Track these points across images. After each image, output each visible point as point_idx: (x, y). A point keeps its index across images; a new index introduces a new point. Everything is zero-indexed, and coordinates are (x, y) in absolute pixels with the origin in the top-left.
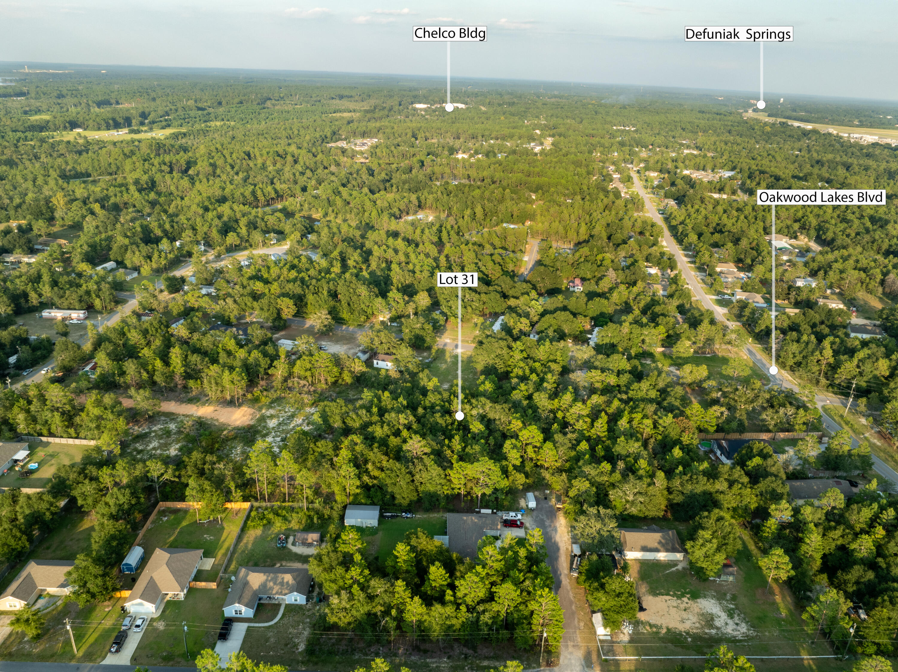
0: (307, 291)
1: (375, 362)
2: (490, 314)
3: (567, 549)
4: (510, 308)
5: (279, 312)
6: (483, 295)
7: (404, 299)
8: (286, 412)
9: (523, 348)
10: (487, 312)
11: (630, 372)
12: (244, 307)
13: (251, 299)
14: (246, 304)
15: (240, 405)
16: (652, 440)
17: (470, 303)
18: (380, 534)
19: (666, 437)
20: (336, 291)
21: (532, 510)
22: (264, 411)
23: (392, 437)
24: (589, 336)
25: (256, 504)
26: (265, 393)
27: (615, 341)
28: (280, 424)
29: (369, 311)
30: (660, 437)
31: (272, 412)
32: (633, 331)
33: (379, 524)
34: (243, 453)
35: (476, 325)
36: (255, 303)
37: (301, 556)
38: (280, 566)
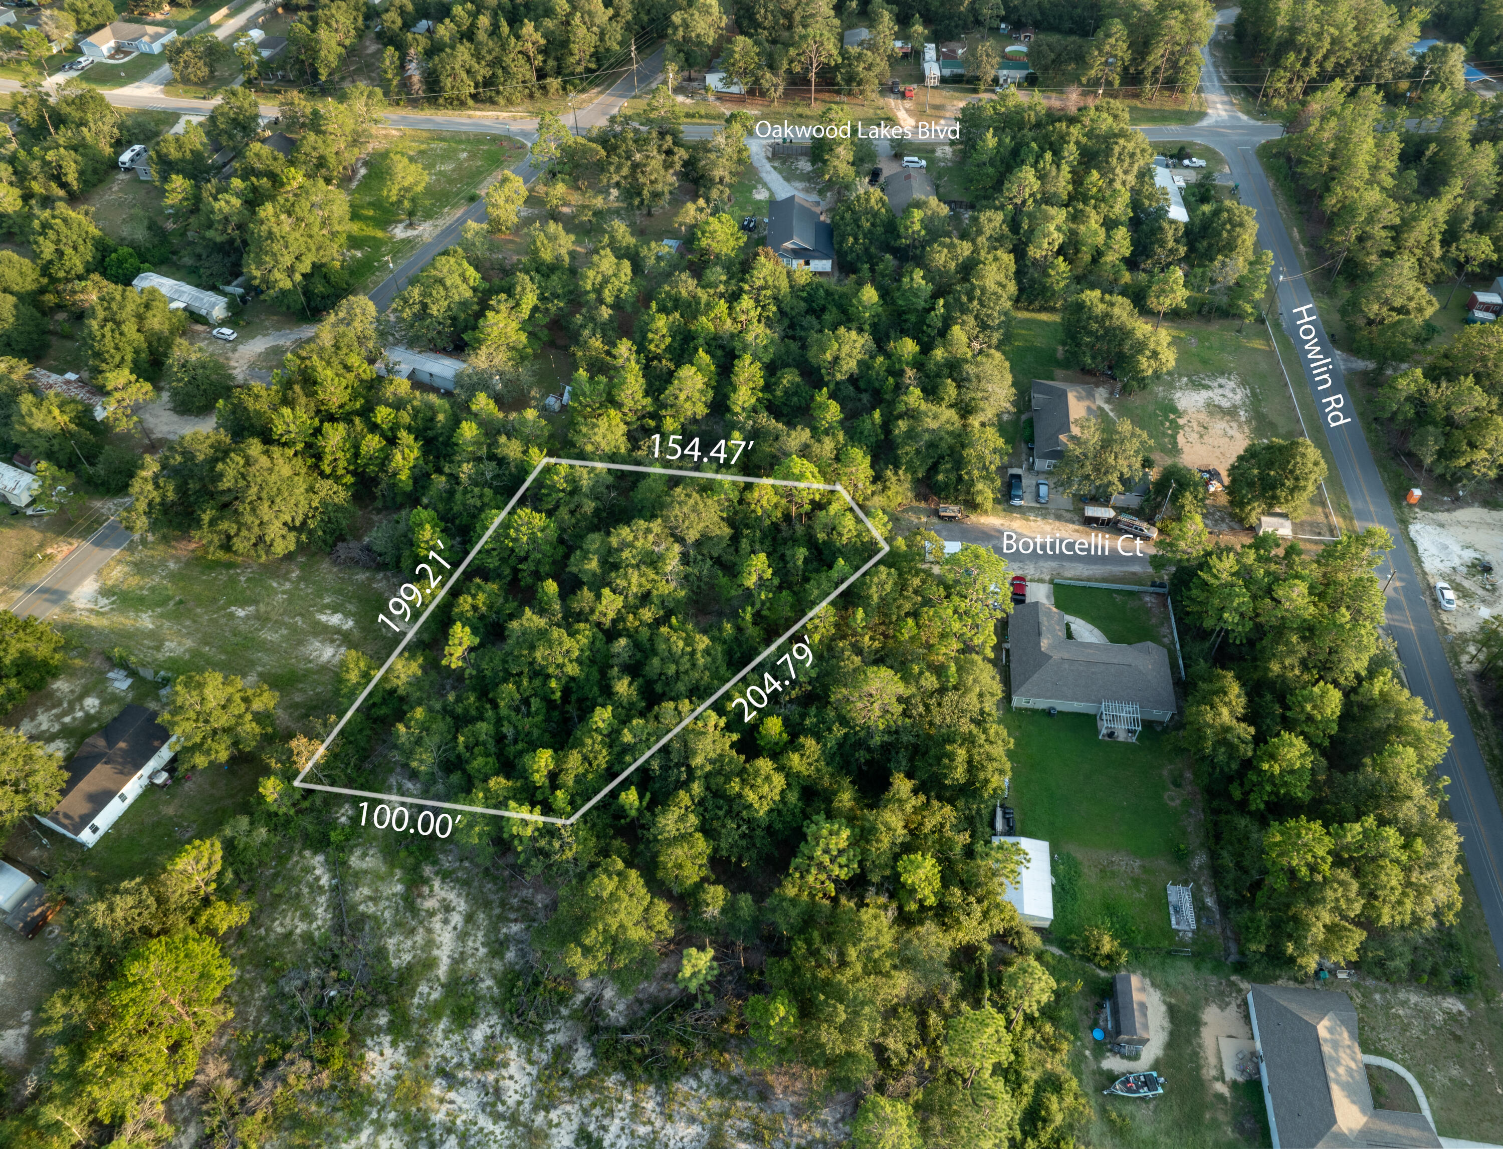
37: (1172, 1034)
38: (1224, 1081)
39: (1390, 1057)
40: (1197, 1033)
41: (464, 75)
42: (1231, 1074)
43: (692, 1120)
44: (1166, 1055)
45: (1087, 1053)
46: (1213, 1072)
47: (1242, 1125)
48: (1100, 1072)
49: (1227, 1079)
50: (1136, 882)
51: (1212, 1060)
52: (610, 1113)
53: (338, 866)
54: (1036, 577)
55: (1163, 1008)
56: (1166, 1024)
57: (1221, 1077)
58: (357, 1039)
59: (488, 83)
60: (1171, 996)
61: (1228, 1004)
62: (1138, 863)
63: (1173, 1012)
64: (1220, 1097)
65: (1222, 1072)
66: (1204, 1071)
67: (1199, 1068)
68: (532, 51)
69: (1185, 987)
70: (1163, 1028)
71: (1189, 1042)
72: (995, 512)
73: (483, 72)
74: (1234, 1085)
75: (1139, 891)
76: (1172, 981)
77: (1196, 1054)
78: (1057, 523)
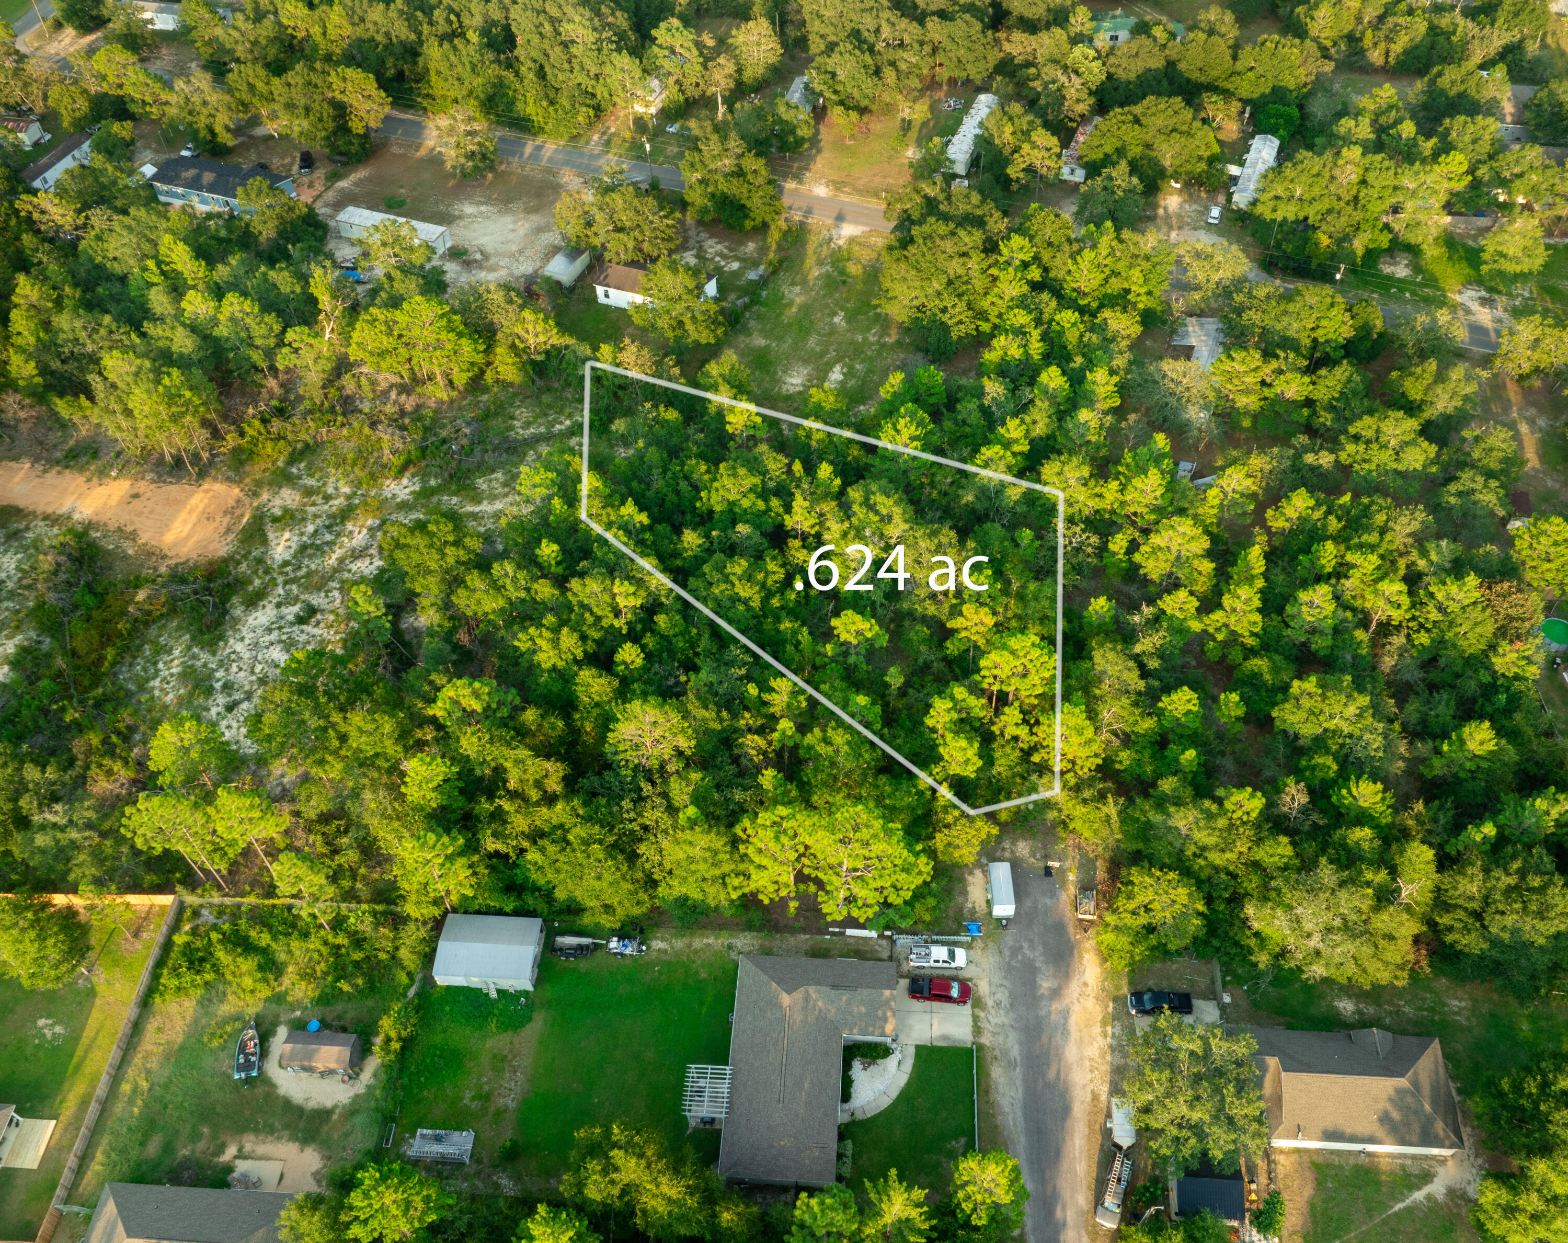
0: (426, 29)
1: (600, 290)
2: (952, 81)
3: (1095, 1097)
4: (1006, 67)
5: (341, 110)
6: (933, 24)
7: (699, 45)
8: (327, 498)
9: (1027, 257)
10: (943, 74)
11: (1349, 349)
12: (246, 96)
13: (262, 72)
14: (252, 87)
15: (202, 475)
16: (1398, 640)
17: (891, 55)
18: (538, 1024)
19: (1441, 642)
20: (507, 28)
21: (1002, 924)
22: (265, 496)
23: (586, 675)
24: (1234, 170)
25: (191, 899)
26: (276, 425)
27: (1312, 212)
28: (303, 548)
29: (601, 92)
30: (1423, 639)
31: (288, 497)
32: (1371, 177)
33: (538, 982)
34: (188, 674)
35: (906, 126)
36: (276, 81)
37: (300, 1110)
38: (236, 1157)
40: (293, 1138)
42: (242, 1166)
44: (278, 1097)
45: (298, 1013)
46: (248, 1147)
47: (188, 1169)
48: (275, 1024)
49: (238, 1162)
50: (485, 1097)
51: (261, 1149)
54: (983, 1024)
55: (329, 1104)
56: (312, 1105)
57: (241, 1155)
60: (341, 1115)
61: (319, 1182)
62: (512, 1105)
63: (323, 1115)
64: (221, 1149)
65: (245, 1158)
66: (251, 1137)
67: (256, 1131)
69: (347, 1135)
70: (307, 1099)
71: (287, 1127)
74: (229, 1169)
75: (473, 1099)
77: (272, 1132)
78: (1105, 1068)
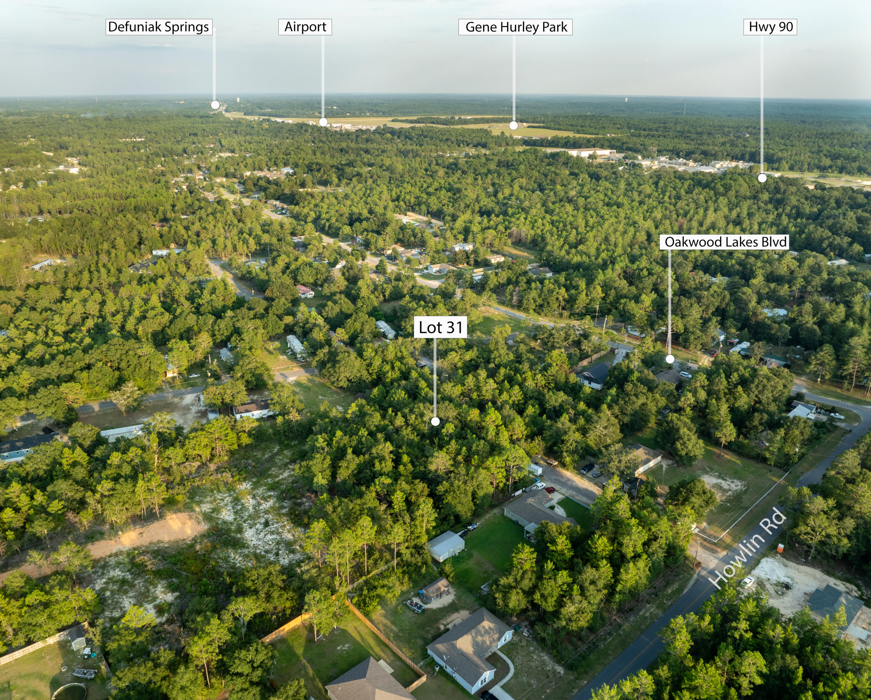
37: (445, 608)
39: (513, 662)
40: (454, 613)
41: (532, 301)
42: (450, 626)
43: (293, 536)
44: (436, 610)
45: (412, 593)
46: (445, 623)
49: (447, 627)
50: (486, 572)
51: (449, 620)
52: (277, 523)
53: (281, 450)
54: (563, 493)
55: (451, 601)
56: (445, 605)
57: (446, 625)
58: (245, 480)
59: (541, 306)
60: (457, 601)
61: (473, 613)
63: (452, 603)
64: (439, 628)
65: (448, 624)
66: (443, 621)
67: (443, 619)
68: (561, 299)
69: (465, 602)
71: (448, 612)
72: (572, 472)
73: (539, 301)
74: (447, 629)
75: (483, 574)
76: (463, 597)
77: (445, 616)
78: (593, 485)
